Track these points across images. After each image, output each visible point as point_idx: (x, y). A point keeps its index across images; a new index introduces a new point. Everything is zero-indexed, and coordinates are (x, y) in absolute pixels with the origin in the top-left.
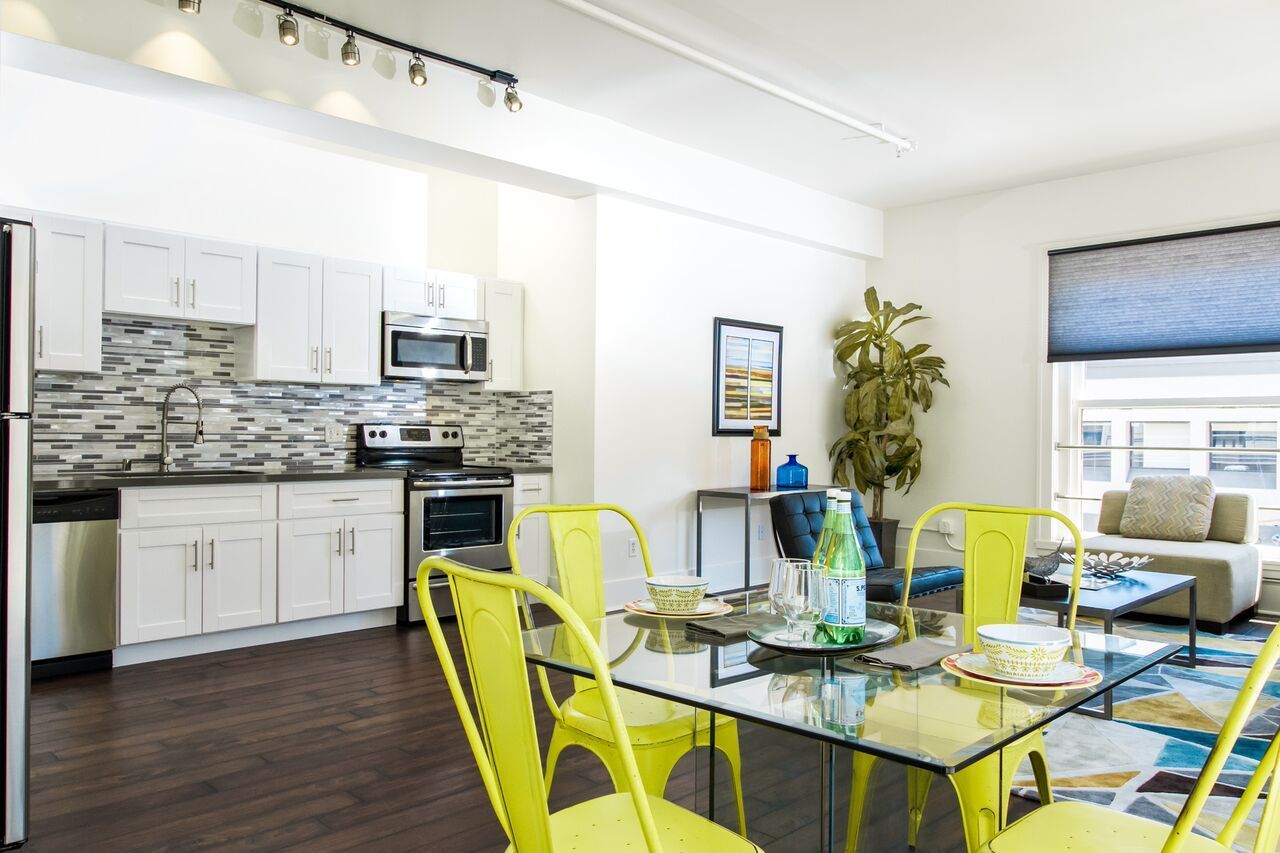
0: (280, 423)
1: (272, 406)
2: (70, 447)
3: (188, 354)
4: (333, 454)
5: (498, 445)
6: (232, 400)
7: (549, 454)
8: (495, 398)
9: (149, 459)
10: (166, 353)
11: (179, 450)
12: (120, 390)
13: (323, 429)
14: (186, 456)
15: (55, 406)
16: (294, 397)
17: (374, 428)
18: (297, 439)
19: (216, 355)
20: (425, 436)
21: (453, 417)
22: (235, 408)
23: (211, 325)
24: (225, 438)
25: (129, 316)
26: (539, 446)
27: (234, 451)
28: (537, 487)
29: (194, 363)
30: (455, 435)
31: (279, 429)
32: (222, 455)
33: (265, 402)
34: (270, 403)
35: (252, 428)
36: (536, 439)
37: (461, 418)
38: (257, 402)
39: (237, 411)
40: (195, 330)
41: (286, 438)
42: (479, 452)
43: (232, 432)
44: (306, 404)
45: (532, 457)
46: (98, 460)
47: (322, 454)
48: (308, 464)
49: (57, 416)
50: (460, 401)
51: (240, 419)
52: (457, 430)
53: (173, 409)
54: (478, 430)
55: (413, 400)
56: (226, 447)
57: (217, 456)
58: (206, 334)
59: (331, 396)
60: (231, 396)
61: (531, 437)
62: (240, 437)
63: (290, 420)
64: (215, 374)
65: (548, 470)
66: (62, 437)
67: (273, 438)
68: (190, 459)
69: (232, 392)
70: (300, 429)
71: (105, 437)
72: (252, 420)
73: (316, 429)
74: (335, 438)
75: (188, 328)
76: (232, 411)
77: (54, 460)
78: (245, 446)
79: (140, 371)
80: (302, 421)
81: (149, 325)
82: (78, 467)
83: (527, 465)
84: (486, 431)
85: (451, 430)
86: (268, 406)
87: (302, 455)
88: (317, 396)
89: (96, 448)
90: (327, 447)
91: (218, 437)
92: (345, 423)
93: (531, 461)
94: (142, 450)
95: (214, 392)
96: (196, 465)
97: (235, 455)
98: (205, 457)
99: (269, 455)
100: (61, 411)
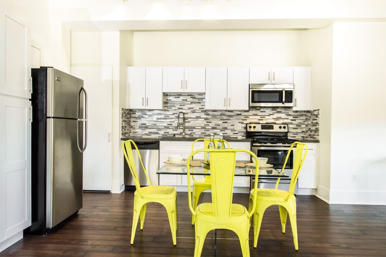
0: (220, 123)
1: (217, 118)
2: (161, 130)
3: (192, 103)
4: (237, 134)
5: (305, 132)
6: (205, 116)
7: (318, 135)
8: (305, 113)
9: (181, 134)
10: (186, 103)
11: (189, 131)
12: (173, 114)
13: (234, 125)
14: (191, 133)
15: (158, 119)
16: (224, 115)
17: (251, 125)
18: (226, 128)
19: (200, 103)
20: (272, 128)
21: (286, 121)
22: (206, 119)
23: (198, 94)
24: (203, 128)
25: (176, 93)
26: (316, 132)
27: (206, 132)
28: (312, 148)
29: (193, 106)
30: (284, 127)
31: (219, 125)
32: (201, 133)
33: (214, 117)
34: (216, 117)
35: (210, 125)
36: (315, 129)
37: (289, 121)
38: (212, 117)
39: (206, 120)
40: (194, 96)
41: (222, 128)
42: (297, 134)
43: (205, 126)
44: (228, 117)
45: (314, 136)
46: (168, 134)
47: (234, 134)
48: (229, 136)
49: (158, 122)
50: (289, 115)
51: (207, 122)
52: (286, 126)
53: (187, 119)
54: (297, 126)
55: (268, 115)
56: (203, 131)
57: (200, 133)
58: (197, 96)
59: (237, 114)
60: (204, 115)
61: (313, 128)
62: (207, 128)
63: (223, 122)
64: (200, 108)
65: (318, 141)
66: (159, 127)
67: (217, 128)
68: (192, 134)
69: (205, 114)
70: (226, 125)
71: (170, 127)
72: (211, 122)
73: (232, 125)
74: (238, 129)
75: (191, 95)
76: (205, 120)
77: (157, 133)
78: (209, 131)
79: (179, 108)
80: (227, 122)
81: (181, 95)
82: (163, 135)
83: (312, 139)
84: (301, 126)
85: (282, 126)
86: (216, 118)
87: (227, 133)
88: (232, 114)
89: (168, 130)
90: (236, 131)
91: (200, 128)
92: (242, 123)
93: (313, 138)
94: (180, 131)
95: (199, 114)
96: (194, 136)
97: (205, 133)
98: (197, 133)
99: (216, 133)
100: (159, 120)
